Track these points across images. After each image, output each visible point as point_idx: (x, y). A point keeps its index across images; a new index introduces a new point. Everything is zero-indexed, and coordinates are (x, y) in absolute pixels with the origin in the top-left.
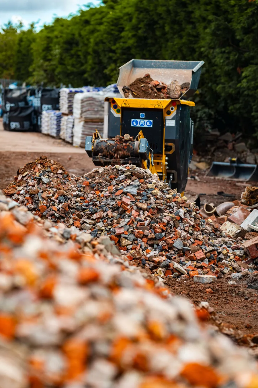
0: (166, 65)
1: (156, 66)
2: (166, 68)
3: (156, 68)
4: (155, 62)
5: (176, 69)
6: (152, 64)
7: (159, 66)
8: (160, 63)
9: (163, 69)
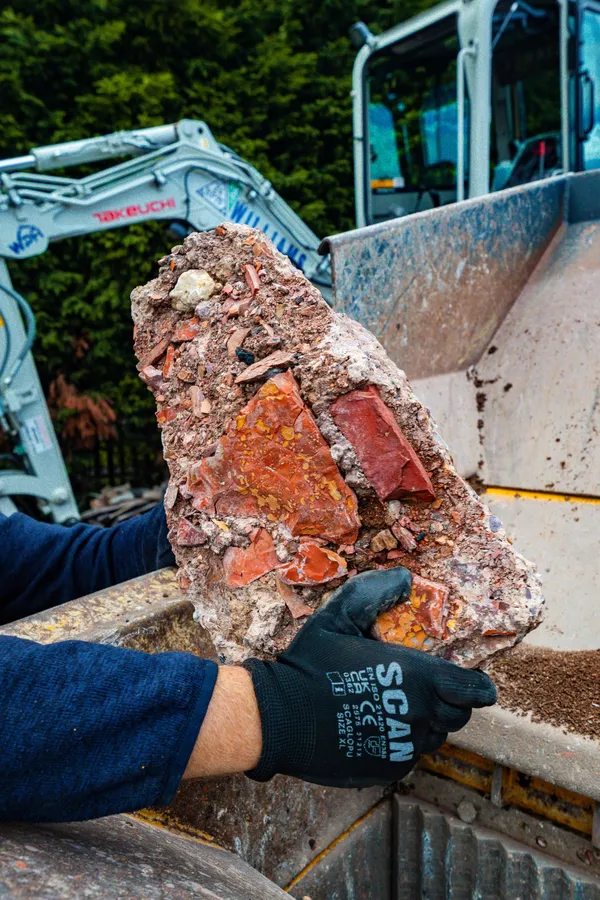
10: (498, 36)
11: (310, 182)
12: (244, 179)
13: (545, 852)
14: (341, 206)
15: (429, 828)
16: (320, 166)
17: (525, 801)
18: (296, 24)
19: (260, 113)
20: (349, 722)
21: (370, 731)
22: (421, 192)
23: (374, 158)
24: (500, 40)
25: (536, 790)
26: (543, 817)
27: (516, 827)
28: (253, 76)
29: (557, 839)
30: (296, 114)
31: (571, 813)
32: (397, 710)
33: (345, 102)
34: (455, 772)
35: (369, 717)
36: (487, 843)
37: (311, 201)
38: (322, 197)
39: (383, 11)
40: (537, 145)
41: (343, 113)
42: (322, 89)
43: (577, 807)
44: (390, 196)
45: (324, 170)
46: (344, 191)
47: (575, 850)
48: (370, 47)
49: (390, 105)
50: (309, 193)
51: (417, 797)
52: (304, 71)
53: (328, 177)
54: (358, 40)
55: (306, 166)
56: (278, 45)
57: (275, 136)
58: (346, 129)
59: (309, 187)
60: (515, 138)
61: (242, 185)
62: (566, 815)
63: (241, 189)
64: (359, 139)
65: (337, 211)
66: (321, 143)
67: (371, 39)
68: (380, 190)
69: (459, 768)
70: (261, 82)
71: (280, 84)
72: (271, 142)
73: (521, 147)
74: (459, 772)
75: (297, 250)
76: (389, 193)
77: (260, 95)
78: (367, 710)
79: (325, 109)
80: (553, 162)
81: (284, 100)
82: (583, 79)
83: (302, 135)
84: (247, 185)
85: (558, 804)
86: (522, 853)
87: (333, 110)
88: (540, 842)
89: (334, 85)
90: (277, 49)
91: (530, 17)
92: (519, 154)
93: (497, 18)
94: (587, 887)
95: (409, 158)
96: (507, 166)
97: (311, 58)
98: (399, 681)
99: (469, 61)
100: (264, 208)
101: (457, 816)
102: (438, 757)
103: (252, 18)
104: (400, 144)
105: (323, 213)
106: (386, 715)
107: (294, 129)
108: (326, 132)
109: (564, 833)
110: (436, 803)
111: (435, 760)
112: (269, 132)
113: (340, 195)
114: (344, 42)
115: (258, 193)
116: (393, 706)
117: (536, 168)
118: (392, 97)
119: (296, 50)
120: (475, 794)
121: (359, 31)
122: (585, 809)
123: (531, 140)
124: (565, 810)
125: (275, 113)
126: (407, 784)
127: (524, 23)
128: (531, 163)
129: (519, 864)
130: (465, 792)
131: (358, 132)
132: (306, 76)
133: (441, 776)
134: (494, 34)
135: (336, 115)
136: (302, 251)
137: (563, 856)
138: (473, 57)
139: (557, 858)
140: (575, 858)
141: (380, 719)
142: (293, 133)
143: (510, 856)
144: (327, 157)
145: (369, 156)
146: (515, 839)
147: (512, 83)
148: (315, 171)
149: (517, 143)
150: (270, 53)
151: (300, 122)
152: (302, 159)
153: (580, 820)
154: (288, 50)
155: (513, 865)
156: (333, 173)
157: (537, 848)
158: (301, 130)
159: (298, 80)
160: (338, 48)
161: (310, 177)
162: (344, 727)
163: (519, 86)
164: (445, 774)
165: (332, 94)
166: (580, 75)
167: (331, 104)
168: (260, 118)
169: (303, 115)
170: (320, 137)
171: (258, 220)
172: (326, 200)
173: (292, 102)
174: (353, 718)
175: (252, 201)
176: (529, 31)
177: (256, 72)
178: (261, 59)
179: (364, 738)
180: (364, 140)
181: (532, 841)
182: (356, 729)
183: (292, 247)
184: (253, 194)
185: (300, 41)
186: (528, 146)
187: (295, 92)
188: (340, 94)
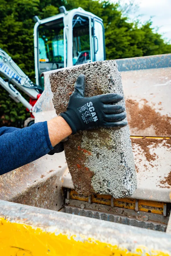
0: (145, 64)
1: (129, 68)
2: (145, 69)
3: (130, 69)
4: (127, 61)
5: (163, 69)
6: (124, 65)
7: (134, 66)
8: (136, 62)
9: (141, 70)
10: (74, 25)
11: (20, 58)
12: (3, 55)
13: (100, 211)
14: (30, 65)
15: (74, 212)
16: (24, 53)
17: (96, 201)
18: (17, 14)
19: (5, 37)
20: (84, 117)
21: (89, 117)
22: (53, 63)
23: (40, 53)
24: (75, 26)
25: (98, 198)
26: (100, 204)
27: (94, 207)
28: (4, 26)
29: (103, 208)
30: (16, 38)
31: (106, 201)
32: (92, 110)
33: (31, 37)
34: (79, 198)
35: (87, 114)
36: (88, 212)
37: (21, 63)
38: (24, 62)
39: (41, 13)
40: (84, 53)
41: (30, 40)
42: (24, 32)
43: (107, 199)
44: (45, 64)
45: (24, 55)
46: (31, 61)
47: (107, 209)
48: (39, 23)
49: (44, 39)
50: (20, 61)
51: (70, 206)
52: (19, 27)
53: (26, 57)
54: (35, 20)
55: (19, 53)
56: (11, 18)
57: (10, 44)
58: (31, 44)
59: (20, 59)
60: (78, 51)
61: (2, 57)
62: (105, 202)
63: (2, 58)
64: (36, 47)
65: (28, 67)
66: (24, 47)
67: (39, 20)
68: (42, 62)
69: (80, 197)
70: (6, 28)
71: (12, 30)
72: (9, 46)
73: (80, 53)
74: (80, 198)
75: (18, 77)
76: (44, 63)
77: (5, 32)
78: (87, 113)
79: (25, 38)
80: (88, 58)
81: (13, 34)
82: (95, 38)
83: (18, 45)
84: (4, 58)
85: (103, 200)
86: (96, 212)
87: (27, 38)
88: (100, 209)
89: (28, 31)
90: (11, 20)
91: (82, 21)
92: (79, 55)
93: (74, 20)
94: (110, 216)
95: (49, 54)
96: (76, 58)
97: (21, 23)
98: (92, 105)
99: (67, 30)
100: (9, 64)
101: (81, 208)
102: (75, 195)
103: (3, 10)
104: (46, 49)
105: (24, 67)
106: (90, 112)
107: (16, 43)
108: (25, 44)
109: (105, 206)
110: (75, 206)
111: (74, 196)
112: (8, 43)
113: (29, 62)
114: (31, 20)
115: (7, 60)
116: (91, 110)
117: (84, 59)
118: (44, 37)
119: (16, 21)
120: (84, 202)
121: (36, 18)
122: (109, 200)
123: (82, 52)
124: (105, 201)
125: (10, 37)
126: (68, 203)
127: (80, 22)
128: (82, 58)
129: (95, 215)
130: (82, 202)
131: (35, 45)
132: (19, 28)
133: (76, 200)
134: (73, 24)
135: (28, 40)
136: (20, 77)
137: (104, 211)
138: (68, 29)
139: (103, 212)
140: (107, 211)
141: (90, 113)
142: (15, 44)
143: (93, 213)
144: (25, 51)
145: (39, 52)
146: (94, 210)
147: (77, 37)
148: (22, 55)
149: (79, 52)
150: (9, 20)
151: (18, 41)
152: (18, 51)
153: (108, 202)
154: (14, 20)
155: (94, 215)
156: (27, 56)
157: (99, 211)
158: (18, 43)
159: (17, 29)
160: (29, 22)
161: (20, 56)
162: (84, 118)
163: (79, 38)
164: (77, 199)
165: (27, 34)
166: (94, 37)
167: (27, 37)
168: (6, 38)
169: (18, 39)
170: (23, 46)
171: (7, 68)
172: (25, 63)
173: (15, 35)
174: (85, 116)
175: (5, 62)
176: (82, 25)
177: (4, 25)
178: (6, 22)
179: (88, 119)
180: (37, 48)
181: (98, 209)
182: (86, 118)
183: (17, 76)
184: (6, 60)
185: (17, 18)
186: (82, 53)
187: (16, 32)
188: (29, 34)
